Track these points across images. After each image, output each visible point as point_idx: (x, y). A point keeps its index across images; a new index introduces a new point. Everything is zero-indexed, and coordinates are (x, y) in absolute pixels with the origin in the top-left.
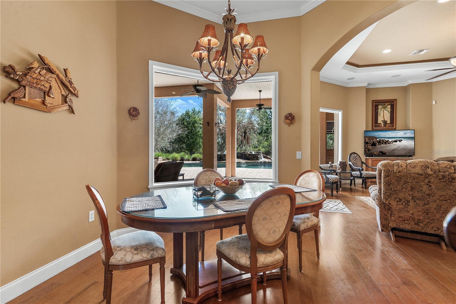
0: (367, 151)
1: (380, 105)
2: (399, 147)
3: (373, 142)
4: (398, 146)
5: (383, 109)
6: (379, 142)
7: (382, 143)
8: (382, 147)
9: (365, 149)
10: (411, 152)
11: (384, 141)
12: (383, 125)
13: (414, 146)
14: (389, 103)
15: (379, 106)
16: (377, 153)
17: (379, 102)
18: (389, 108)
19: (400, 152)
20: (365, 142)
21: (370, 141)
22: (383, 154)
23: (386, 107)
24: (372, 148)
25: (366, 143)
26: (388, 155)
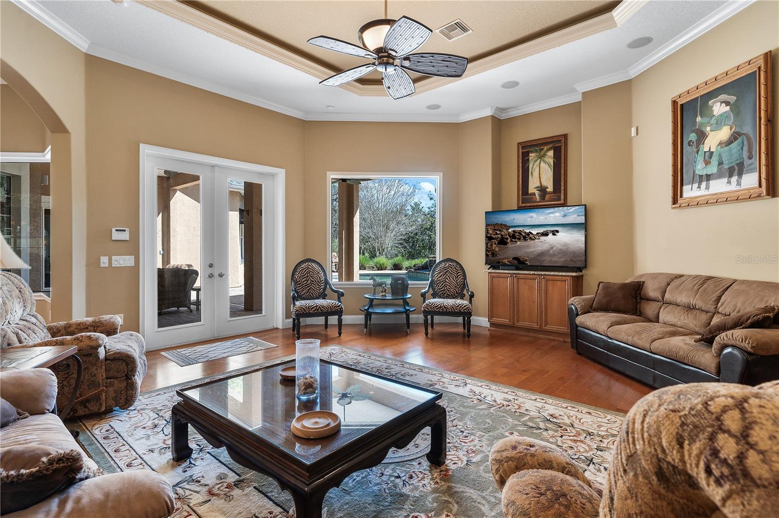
0: (490, 256)
1: (532, 152)
2: (552, 248)
3: (502, 235)
4: (550, 245)
5: (539, 161)
6: (513, 236)
7: (519, 239)
8: (519, 247)
9: (487, 250)
10: (579, 259)
11: (522, 235)
12: (538, 197)
13: (584, 246)
14: (550, 146)
15: (530, 155)
16: (508, 261)
17: (531, 146)
18: (550, 157)
19: (554, 259)
20: (487, 237)
21: (497, 234)
22: (519, 264)
23: (545, 155)
24: (499, 250)
25: (489, 238)
26: (529, 266)
